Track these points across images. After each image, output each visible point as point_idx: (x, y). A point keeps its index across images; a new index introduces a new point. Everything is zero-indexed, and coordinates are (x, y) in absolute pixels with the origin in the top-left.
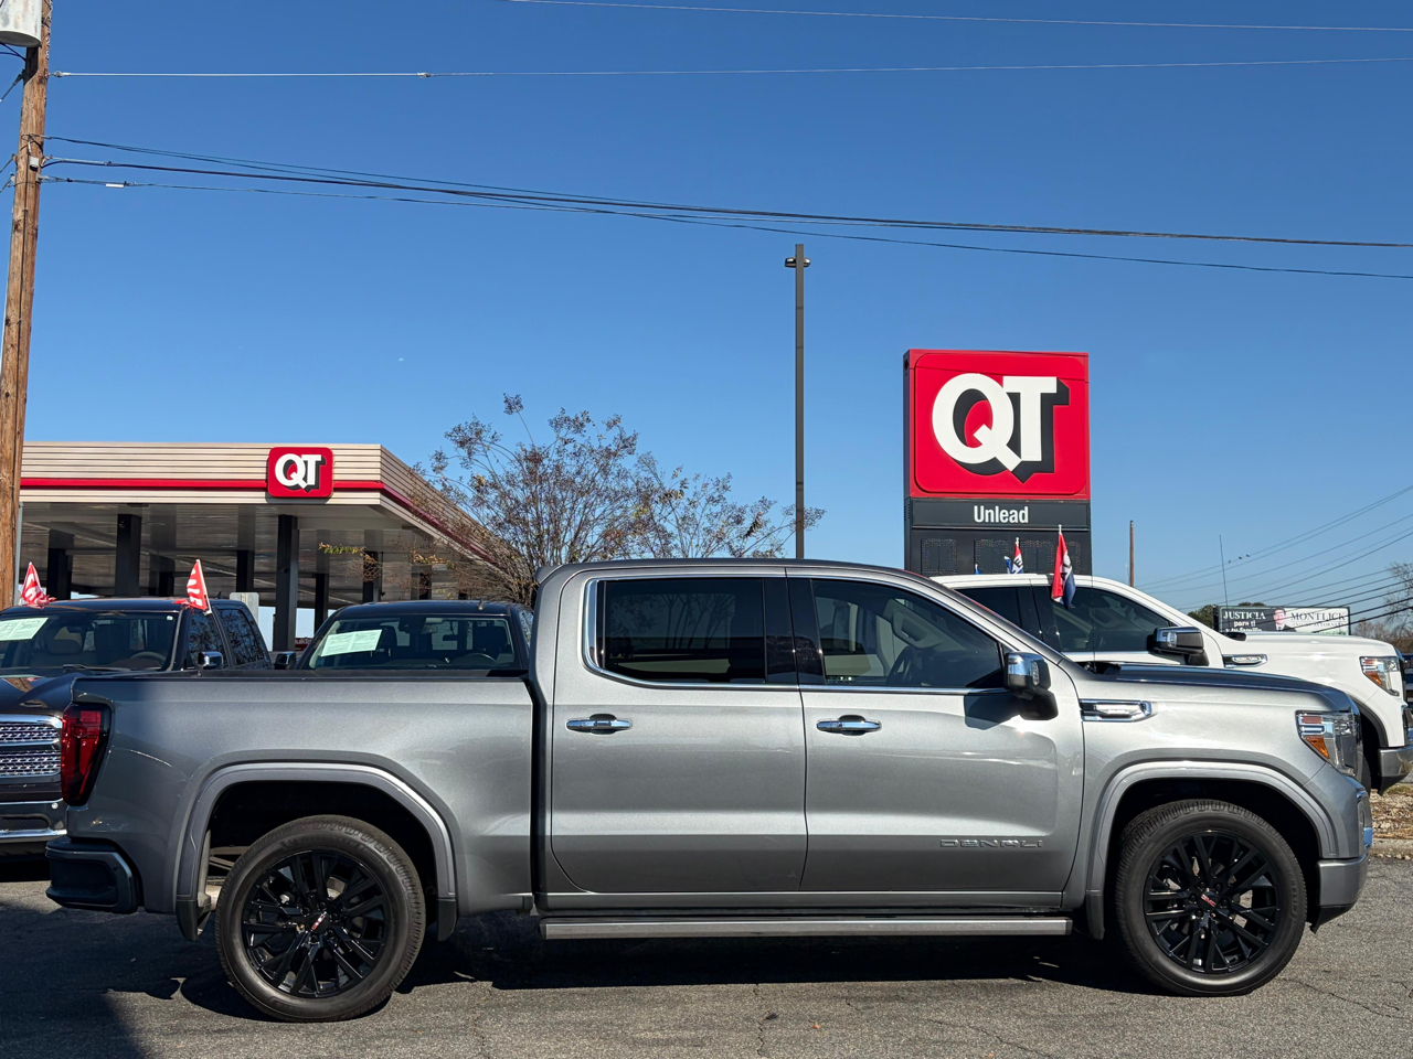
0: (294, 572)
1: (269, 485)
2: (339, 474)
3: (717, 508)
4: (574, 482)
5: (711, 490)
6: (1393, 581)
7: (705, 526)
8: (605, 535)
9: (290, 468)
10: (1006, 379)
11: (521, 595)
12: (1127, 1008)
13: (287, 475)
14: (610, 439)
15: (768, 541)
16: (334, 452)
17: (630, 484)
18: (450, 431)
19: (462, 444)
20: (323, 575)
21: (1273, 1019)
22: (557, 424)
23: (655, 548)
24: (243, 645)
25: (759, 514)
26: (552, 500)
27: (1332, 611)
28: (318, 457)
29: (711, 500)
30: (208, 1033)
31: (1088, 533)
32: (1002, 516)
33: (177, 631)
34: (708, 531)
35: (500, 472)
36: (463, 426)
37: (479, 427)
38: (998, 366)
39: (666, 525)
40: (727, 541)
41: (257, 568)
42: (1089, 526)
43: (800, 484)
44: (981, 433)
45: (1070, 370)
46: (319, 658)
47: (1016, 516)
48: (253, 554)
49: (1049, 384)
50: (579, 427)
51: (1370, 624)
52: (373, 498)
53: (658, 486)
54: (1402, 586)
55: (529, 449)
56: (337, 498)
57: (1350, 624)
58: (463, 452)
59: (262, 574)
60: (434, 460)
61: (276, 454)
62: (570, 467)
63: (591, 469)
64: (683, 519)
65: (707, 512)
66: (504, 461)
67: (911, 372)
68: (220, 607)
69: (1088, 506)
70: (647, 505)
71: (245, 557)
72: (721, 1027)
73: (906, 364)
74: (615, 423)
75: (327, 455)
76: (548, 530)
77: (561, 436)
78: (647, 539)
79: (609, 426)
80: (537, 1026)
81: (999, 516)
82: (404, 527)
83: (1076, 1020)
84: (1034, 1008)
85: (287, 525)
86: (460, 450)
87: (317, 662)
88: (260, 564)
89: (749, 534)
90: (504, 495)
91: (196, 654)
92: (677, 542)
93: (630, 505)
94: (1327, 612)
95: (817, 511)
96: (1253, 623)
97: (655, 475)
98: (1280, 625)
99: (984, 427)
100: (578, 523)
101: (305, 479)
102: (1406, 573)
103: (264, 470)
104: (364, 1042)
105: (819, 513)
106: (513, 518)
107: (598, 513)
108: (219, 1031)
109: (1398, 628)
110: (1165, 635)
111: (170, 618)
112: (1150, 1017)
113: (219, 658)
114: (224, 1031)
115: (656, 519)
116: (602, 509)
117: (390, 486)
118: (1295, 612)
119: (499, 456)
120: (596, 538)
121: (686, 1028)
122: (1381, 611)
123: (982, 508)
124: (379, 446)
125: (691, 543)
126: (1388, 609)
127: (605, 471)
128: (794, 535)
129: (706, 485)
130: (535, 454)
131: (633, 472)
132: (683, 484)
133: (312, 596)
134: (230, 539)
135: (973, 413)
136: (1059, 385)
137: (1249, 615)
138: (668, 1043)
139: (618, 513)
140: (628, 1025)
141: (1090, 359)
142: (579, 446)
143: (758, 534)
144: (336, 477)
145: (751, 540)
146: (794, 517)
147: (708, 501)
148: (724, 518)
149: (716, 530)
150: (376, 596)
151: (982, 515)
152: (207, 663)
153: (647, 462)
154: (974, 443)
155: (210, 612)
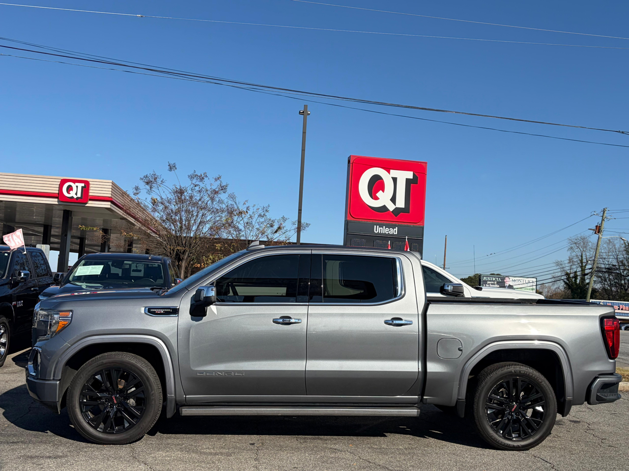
0: (69, 236)
1: (59, 196)
2: (92, 192)
3: (262, 220)
4: (198, 203)
5: (260, 211)
6: (555, 268)
7: (257, 227)
8: (211, 228)
9: (70, 189)
10: (391, 171)
11: (170, 253)
12: (416, 446)
13: (68, 192)
14: (215, 186)
15: (284, 236)
16: (90, 183)
17: (224, 206)
18: (142, 177)
19: (147, 183)
20: (83, 238)
21: (476, 453)
22: (191, 177)
23: (233, 236)
24: (41, 269)
25: (281, 224)
26: (187, 211)
27: (529, 279)
28: (83, 185)
29: (260, 216)
30: (8, 443)
31: (422, 240)
32: (386, 230)
33: (9, 261)
34: (258, 229)
35: (164, 197)
36: (149, 175)
37: (156, 176)
38: (388, 165)
39: (239, 225)
40: (266, 234)
41: (53, 233)
42: (423, 237)
43: (300, 210)
44: (379, 194)
45: (419, 169)
46: (74, 276)
47: (392, 231)
48: (51, 226)
49: (410, 175)
50: (202, 179)
51: (545, 286)
52: (107, 205)
53: (237, 208)
54: (559, 270)
55: (178, 188)
56: (91, 204)
57: (536, 285)
58: (148, 187)
59: (55, 236)
60: (134, 190)
61: (63, 182)
62: (197, 197)
63: (206, 198)
64: (247, 223)
65: (258, 221)
66: (167, 192)
67: (351, 165)
68: (31, 251)
69: (423, 228)
70: (231, 216)
71: (47, 228)
72: (239, 448)
73: (349, 162)
74: (218, 179)
75: (87, 184)
76: (185, 224)
77: (193, 182)
78: (230, 232)
79: (216, 180)
80: (158, 445)
81: (385, 230)
82: (121, 219)
83: (393, 450)
84: (376, 445)
85: (67, 215)
86: (147, 186)
87: (73, 278)
88: (54, 231)
89: (276, 232)
90: (166, 207)
91: (18, 272)
92: (243, 233)
93: (223, 216)
94: (527, 279)
95: (307, 224)
96: (495, 282)
97: (236, 203)
98: (507, 284)
99: (381, 191)
100: (199, 222)
101: (76, 194)
102: (561, 265)
103: (58, 189)
104: (80, 449)
105: (308, 225)
106: (169, 219)
107: (208, 218)
108: (13, 443)
109: (557, 288)
110: (448, 286)
111: (6, 254)
112: (425, 451)
113: (28, 274)
114: (15, 443)
115: (235, 222)
116: (211, 216)
117: (115, 199)
118: (514, 279)
119: (165, 190)
120: (207, 229)
121: (224, 448)
122: (550, 281)
123: (378, 226)
124: (111, 181)
125: (250, 234)
126: (553, 280)
127: (212, 199)
128: (296, 234)
129: (258, 209)
130: (181, 190)
131: (225, 201)
132: (248, 208)
133: (77, 247)
134: (40, 219)
135: (376, 185)
136: (414, 175)
137: (494, 279)
138: (216, 454)
139: (218, 219)
140: (199, 446)
141: (428, 164)
142: (201, 188)
143: (280, 232)
144: (90, 194)
145: (277, 235)
146: (297, 226)
147: (259, 216)
148: (265, 224)
149: (261, 229)
150: (106, 250)
151: (378, 230)
152: (22, 276)
153: (232, 197)
154: (376, 198)
155: (25, 253)
